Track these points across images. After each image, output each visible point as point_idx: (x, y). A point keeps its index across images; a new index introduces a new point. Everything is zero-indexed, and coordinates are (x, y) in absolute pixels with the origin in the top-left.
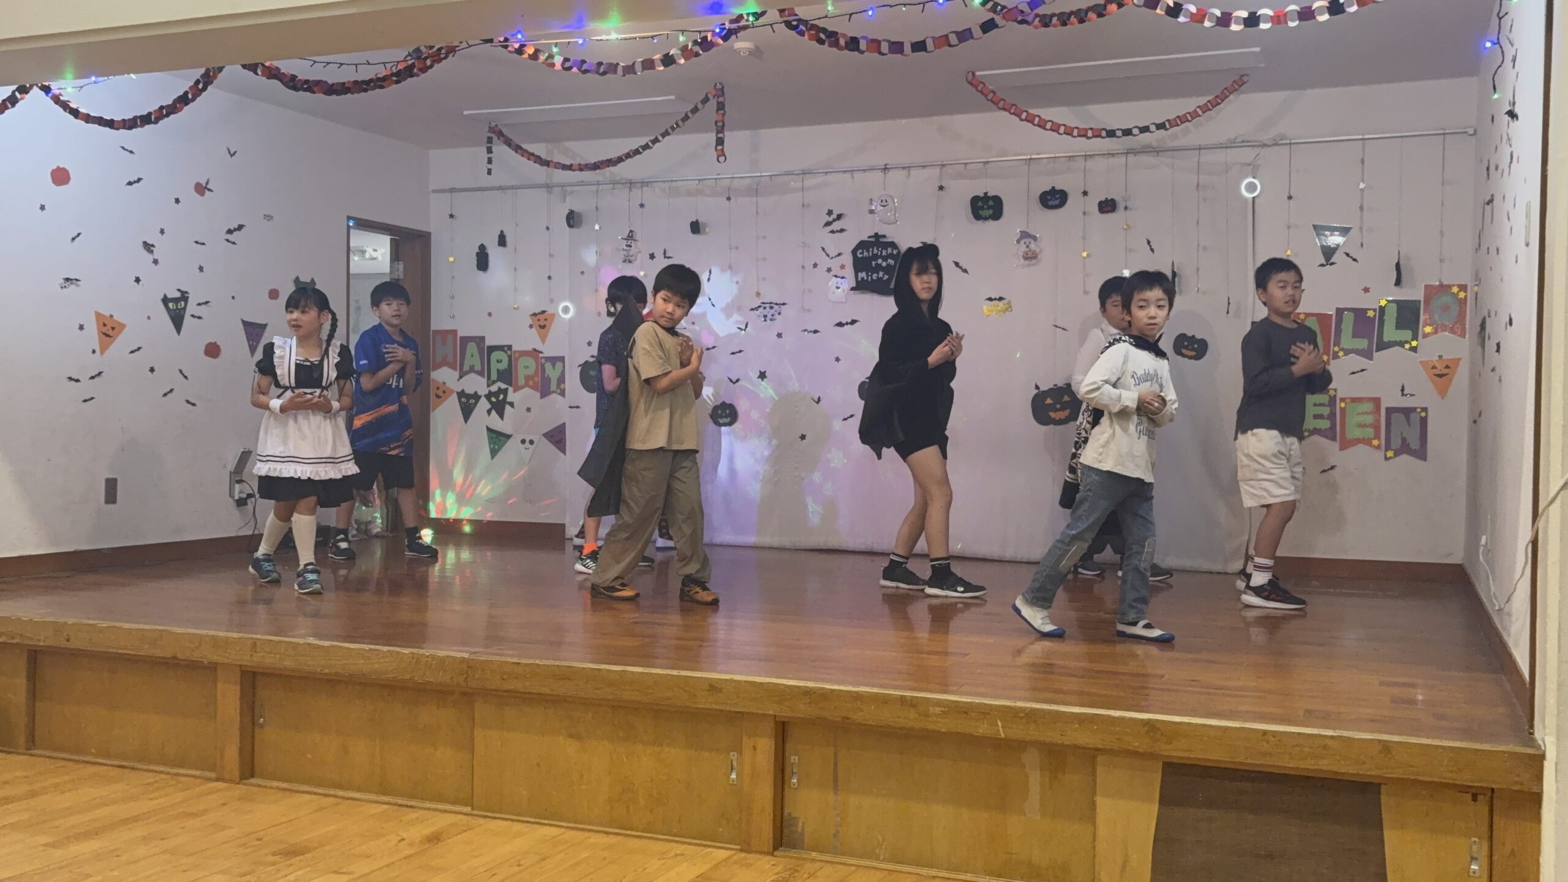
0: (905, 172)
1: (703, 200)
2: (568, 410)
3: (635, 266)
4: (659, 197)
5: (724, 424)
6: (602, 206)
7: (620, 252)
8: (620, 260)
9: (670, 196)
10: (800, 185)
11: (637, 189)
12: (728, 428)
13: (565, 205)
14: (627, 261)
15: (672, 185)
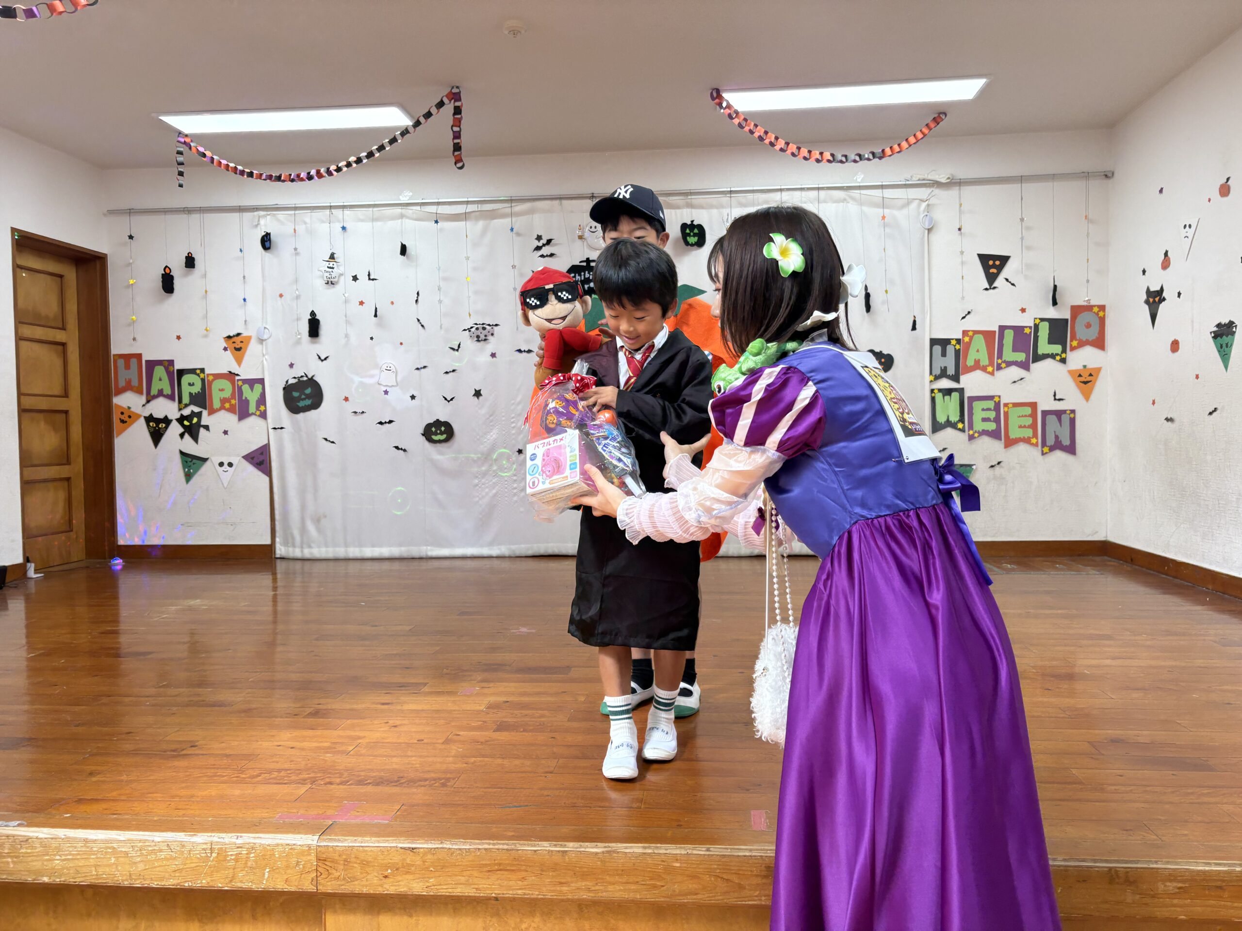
1: (408, 223)
2: (271, 431)
3: (339, 288)
4: (362, 221)
5: (440, 441)
6: (301, 228)
7: (321, 273)
8: (320, 283)
9: (374, 220)
10: (508, 210)
11: (337, 213)
12: (444, 445)
13: (259, 228)
14: (330, 283)
15: (375, 209)
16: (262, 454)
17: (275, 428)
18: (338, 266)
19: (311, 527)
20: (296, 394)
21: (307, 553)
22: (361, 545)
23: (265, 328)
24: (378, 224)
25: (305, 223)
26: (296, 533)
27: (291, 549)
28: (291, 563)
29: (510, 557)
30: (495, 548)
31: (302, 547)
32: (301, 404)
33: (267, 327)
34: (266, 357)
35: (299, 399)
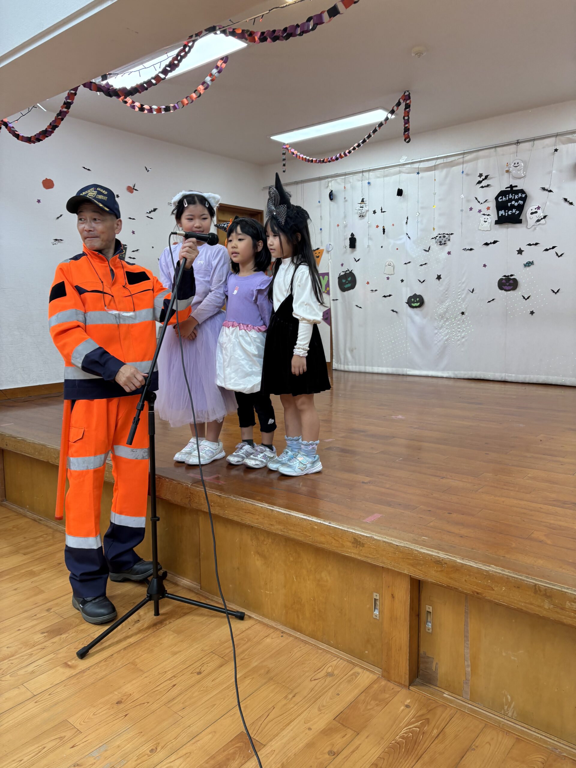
0: (531, 143)
1: (404, 176)
2: (332, 301)
3: (366, 218)
4: (379, 177)
5: (416, 307)
6: (348, 186)
7: (357, 211)
8: (357, 216)
9: (385, 176)
10: (461, 160)
11: (366, 174)
12: (418, 309)
13: (328, 188)
14: (361, 216)
15: (385, 170)
16: (327, 314)
17: (333, 300)
18: (366, 206)
19: (349, 355)
20: (344, 281)
21: (346, 368)
22: (372, 366)
23: (330, 244)
24: (386, 179)
25: (350, 183)
26: (342, 357)
27: (339, 365)
28: (340, 373)
29: (454, 378)
30: (446, 372)
31: (344, 365)
32: (346, 286)
33: (331, 244)
34: (330, 260)
35: (345, 284)
